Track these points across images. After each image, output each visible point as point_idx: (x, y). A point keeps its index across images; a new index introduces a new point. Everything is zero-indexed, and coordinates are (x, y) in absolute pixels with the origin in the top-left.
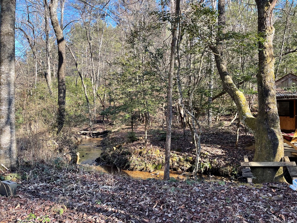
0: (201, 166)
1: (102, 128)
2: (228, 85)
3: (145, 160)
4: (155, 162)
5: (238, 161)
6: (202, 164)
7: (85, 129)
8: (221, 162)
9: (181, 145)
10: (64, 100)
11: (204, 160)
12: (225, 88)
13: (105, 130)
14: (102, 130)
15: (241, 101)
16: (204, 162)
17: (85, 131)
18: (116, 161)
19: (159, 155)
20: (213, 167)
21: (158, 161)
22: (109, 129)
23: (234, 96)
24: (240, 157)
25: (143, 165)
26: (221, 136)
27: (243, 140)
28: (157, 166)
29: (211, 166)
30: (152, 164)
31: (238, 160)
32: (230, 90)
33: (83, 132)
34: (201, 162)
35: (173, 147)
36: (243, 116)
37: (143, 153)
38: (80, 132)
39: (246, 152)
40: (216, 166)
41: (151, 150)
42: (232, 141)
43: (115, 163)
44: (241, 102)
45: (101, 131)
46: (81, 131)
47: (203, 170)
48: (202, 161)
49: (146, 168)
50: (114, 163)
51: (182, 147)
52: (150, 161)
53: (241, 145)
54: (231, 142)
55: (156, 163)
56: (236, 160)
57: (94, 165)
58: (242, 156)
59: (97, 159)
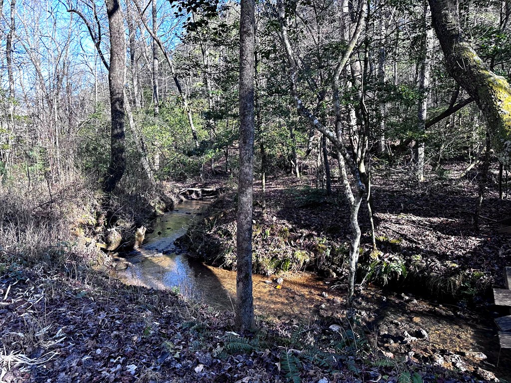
0: (383, 270)
2: (460, 62)
4: (279, 253)
5: (479, 262)
6: (384, 266)
8: (435, 262)
9: (340, 217)
11: (391, 256)
12: (453, 71)
13: (224, 186)
15: (500, 100)
16: (390, 259)
18: (202, 247)
20: (411, 274)
21: (284, 252)
22: (229, 185)
23: (476, 90)
24: (485, 251)
26: (440, 200)
27: (493, 210)
28: (280, 263)
29: (408, 270)
30: (271, 258)
31: (480, 260)
32: (465, 74)
33: (186, 189)
34: (384, 260)
35: (321, 222)
36: (505, 141)
38: (180, 190)
39: (502, 238)
40: (420, 272)
42: (466, 210)
43: (199, 252)
44: (499, 103)
45: (216, 188)
47: (388, 279)
48: (387, 257)
49: (258, 265)
50: (197, 251)
51: (343, 222)
52: (266, 252)
53: (489, 221)
54: (462, 212)
55: (279, 255)
56: (475, 258)
58: (490, 249)
59: (177, 240)
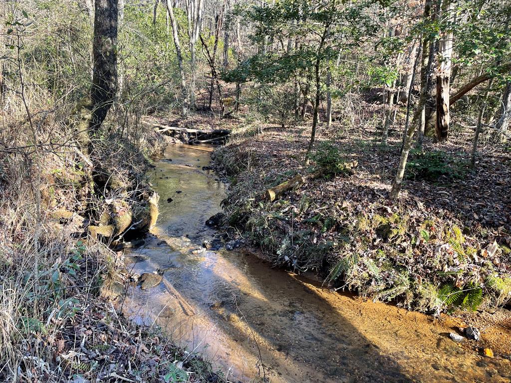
1: (209, 123)
3: (407, 263)
4: (455, 277)
7: (173, 122)
10: (113, 23)
13: (218, 128)
14: (209, 127)
17: (171, 126)
18: (287, 247)
19: (465, 247)
21: (465, 275)
22: (225, 127)
25: (401, 284)
28: (462, 296)
30: (439, 284)
33: (167, 128)
37: (395, 231)
38: (161, 128)
41: (428, 225)
43: (283, 255)
45: (207, 129)
46: (163, 126)
49: (416, 296)
55: (457, 281)
57: (208, 246)
59: (212, 218)
